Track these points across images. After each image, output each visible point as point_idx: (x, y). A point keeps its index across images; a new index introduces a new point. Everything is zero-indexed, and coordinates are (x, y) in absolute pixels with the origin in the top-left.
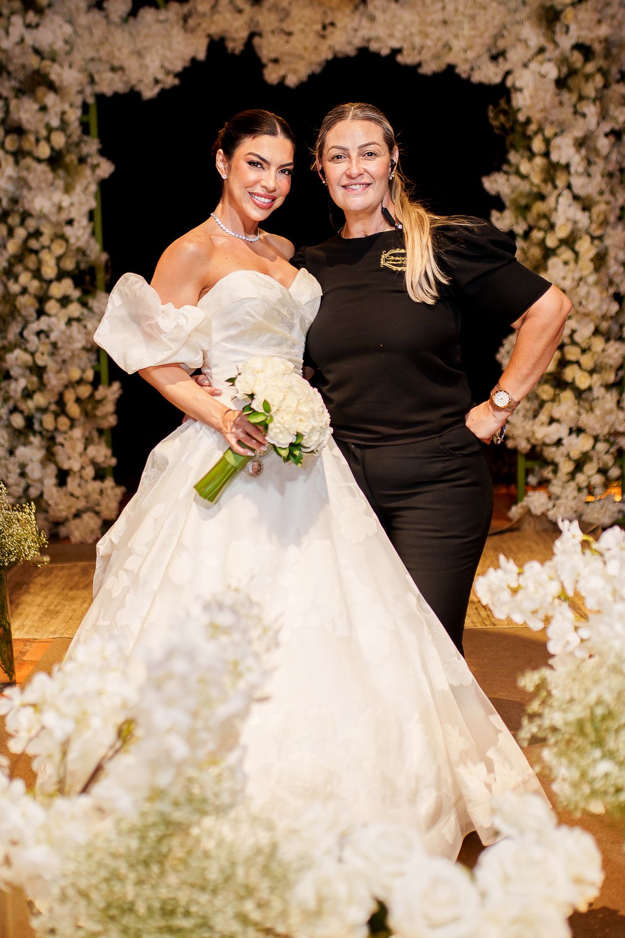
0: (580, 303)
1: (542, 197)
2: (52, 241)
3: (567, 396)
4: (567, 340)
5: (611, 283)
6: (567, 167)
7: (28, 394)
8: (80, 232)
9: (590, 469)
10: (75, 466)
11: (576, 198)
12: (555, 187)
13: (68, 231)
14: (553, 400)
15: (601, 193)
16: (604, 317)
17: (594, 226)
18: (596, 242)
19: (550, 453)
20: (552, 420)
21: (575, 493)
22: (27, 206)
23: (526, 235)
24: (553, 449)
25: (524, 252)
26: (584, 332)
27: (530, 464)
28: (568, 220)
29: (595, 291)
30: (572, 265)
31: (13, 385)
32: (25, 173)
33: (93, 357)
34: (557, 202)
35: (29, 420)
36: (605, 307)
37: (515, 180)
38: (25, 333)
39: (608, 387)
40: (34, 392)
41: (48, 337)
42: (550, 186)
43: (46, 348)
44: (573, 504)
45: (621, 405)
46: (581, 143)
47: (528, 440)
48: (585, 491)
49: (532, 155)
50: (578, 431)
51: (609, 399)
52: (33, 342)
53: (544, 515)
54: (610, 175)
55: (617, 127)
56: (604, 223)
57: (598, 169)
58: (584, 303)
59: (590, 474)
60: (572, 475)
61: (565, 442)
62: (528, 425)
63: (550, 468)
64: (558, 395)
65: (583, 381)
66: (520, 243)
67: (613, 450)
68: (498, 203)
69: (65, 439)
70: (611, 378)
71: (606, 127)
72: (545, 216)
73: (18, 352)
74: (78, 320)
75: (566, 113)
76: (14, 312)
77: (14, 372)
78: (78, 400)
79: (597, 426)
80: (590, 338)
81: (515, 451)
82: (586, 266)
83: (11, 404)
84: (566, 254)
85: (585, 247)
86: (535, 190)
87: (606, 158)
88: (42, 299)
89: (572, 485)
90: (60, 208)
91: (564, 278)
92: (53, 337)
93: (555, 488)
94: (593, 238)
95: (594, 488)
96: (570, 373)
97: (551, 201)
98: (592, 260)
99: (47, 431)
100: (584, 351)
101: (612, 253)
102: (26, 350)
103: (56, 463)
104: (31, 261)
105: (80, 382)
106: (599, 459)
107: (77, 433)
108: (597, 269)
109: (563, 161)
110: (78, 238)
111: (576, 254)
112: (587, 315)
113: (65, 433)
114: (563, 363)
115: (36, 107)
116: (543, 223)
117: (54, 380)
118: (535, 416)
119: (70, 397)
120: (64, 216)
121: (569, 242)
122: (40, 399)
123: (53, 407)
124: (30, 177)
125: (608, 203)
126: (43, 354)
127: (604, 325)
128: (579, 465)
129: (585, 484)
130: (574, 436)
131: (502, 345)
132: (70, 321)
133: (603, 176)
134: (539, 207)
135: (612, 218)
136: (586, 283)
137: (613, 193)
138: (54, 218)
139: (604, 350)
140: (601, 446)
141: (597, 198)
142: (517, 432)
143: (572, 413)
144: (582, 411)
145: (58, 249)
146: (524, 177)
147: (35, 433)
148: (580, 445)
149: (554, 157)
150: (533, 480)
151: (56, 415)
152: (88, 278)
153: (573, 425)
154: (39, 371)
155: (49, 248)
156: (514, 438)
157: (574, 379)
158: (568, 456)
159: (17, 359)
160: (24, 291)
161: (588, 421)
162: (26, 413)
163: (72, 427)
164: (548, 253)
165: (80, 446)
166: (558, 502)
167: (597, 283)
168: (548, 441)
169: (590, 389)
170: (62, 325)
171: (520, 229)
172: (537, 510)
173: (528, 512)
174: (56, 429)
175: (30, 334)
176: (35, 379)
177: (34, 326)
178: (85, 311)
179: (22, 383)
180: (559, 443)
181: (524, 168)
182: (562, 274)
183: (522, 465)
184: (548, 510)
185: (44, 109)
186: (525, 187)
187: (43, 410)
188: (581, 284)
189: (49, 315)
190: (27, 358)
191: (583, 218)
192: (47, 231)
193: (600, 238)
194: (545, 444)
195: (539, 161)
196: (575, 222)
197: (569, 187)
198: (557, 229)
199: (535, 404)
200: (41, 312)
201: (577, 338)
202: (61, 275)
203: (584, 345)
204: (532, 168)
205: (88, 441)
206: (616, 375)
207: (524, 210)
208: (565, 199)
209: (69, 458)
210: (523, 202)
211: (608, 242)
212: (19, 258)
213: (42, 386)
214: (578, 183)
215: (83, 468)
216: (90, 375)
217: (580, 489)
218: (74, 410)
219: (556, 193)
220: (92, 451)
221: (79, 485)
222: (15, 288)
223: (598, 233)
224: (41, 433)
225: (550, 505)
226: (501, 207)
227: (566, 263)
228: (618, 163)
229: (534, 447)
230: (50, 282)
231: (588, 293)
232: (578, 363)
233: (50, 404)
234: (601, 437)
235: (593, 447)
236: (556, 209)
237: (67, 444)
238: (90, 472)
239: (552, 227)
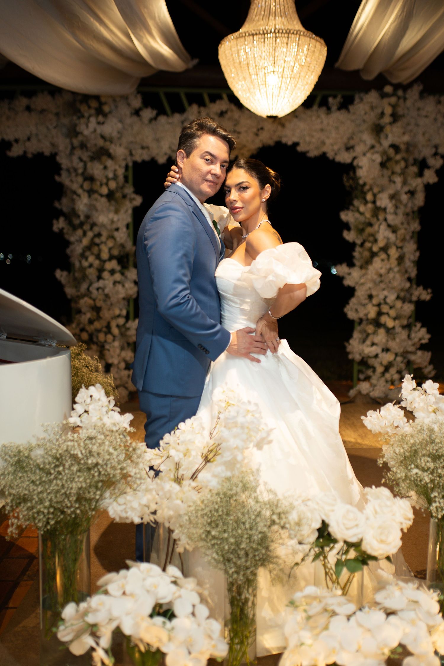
0: (390, 282)
1: (370, 225)
2: (107, 239)
3: (382, 331)
4: (382, 302)
5: (406, 271)
6: (385, 209)
7: (91, 322)
8: (122, 235)
9: (393, 371)
10: (116, 361)
11: (389, 226)
12: (378, 219)
13: (116, 234)
14: (375, 333)
15: (402, 224)
16: (402, 290)
17: (398, 242)
18: (399, 250)
19: (371, 362)
20: (373, 344)
21: (384, 383)
22: (95, 220)
23: (362, 245)
24: (373, 360)
25: (360, 253)
26: (391, 298)
27: (361, 368)
28: (384, 237)
29: (398, 276)
30: (386, 261)
31: (83, 317)
32: (95, 203)
33: (126, 303)
34: (379, 227)
35: (91, 336)
36: (403, 285)
37: (357, 215)
38: (91, 289)
39: (404, 327)
40: (94, 321)
41: (103, 290)
42: (375, 219)
43: (101, 297)
44: (383, 389)
45: (410, 337)
46: (392, 197)
47: (360, 354)
48: (390, 383)
49: (366, 202)
50: (386, 350)
51: (404, 334)
52: (95, 293)
53: (368, 394)
54: (407, 214)
55: (412, 189)
56: (404, 240)
57: (401, 211)
58: (392, 282)
59: (393, 373)
60: (383, 374)
61: (380, 355)
62: (361, 347)
63: (371, 370)
64: (377, 330)
65: (390, 323)
66: (358, 249)
67: (405, 361)
68: (347, 226)
69: (110, 347)
70: (405, 322)
71: (406, 189)
72: (373, 235)
73: (86, 299)
74: (119, 282)
75: (385, 181)
76: (85, 277)
77: (83, 310)
78: (118, 326)
79: (397, 348)
80: (395, 301)
81: (353, 361)
82: (393, 262)
83: (81, 326)
84: (383, 256)
85: (393, 252)
86: (367, 221)
87: (406, 206)
88: (101, 270)
89: (383, 379)
90: (112, 222)
91: (381, 268)
92: (107, 291)
93: (374, 381)
94: (397, 248)
95: (394, 381)
96: (384, 319)
97: (376, 227)
98: (397, 259)
99: (101, 342)
100: (391, 308)
101: (407, 255)
102: (91, 298)
103: (105, 360)
104: (95, 250)
105: (119, 316)
106: (397, 366)
107: (116, 344)
108: (399, 264)
109: (383, 206)
110: (121, 238)
111: (388, 256)
112: (393, 288)
113: (110, 343)
114: (380, 314)
115: (101, 167)
116: (371, 239)
117: (106, 314)
118: (364, 341)
119: (113, 324)
120: (115, 226)
121: (385, 249)
122: (97, 325)
123: (104, 329)
124: (98, 205)
125: (406, 229)
126: (100, 300)
127: (402, 294)
128: (387, 368)
129: (389, 379)
130: (384, 353)
131: (348, 303)
132: (115, 283)
133: (404, 214)
134: (369, 230)
135: (408, 237)
136: (393, 271)
137: (408, 224)
138: (109, 227)
139: (402, 308)
140: (399, 359)
141: (400, 226)
142: (355, 350)
143: (384, 340)
144: (389, 339)
145: (110, 244)
146: (362, 214)
147: (94, 343)
148: (388, 357)
149: (378, 204)
150: (362, 376)
151: (106, 334)
152: (125, 260)
153: (384, 347)
154: (97, 309)
155: (105, 243)
156: (352, 353)
157: (385, 322)
158: (381, 364)
159: (85, 302)
160: (91, 266)
161: (392, 345)
162: (90, 331)
163: (114, 340)
164: (373, 255)
165: (118, 351)
166: (376, 388)
167: (399, 271)
168: (371, 355)
169: (394, 328)
170: (111, 285)
171: (359, 242)
172: (364, 392)
173: (360, 393)
174: (105, 341)
175: (93, 289)
176: (95, 314)
177: (96, 285)
178: (123, 278)
179: (89, 315)
180: (376, 356)
181: (362, 209)
182: (380, 266)
183: (356, 368)
184: (370, 392)
185: (105, 168)
186: (362, 219)
187: (99, 331)
188: (391, 272)
189: (104, 279)
190: (91, 302)
191: (392, 237)
192: (105, 234)
193: (401, 248)
194: (369, 357)
195: (370, 206)
196: (388, 239)
197: (385, 220)
198: (379, 242)
199: (365, 335)
200: (99, 278)
201: (388, 300)
202: (111, 258)
203: (391, 304)
204: (366, 209)
205: (122, 348)
206: (408, 321)
207: (361, 231)
208: (383, 227)
209: (112, 357)
210: (361, 227)
211: (405, 250)
212: (88, 248)
213: (99, 318)
214: (390, 218)
215: (119, 363)
216: (124, 312)
217: (387, 381)
218: (116, 331)
219: (378, 223)
220: (123, 354)
221: (117, 372)
222: (85, 264)
223: (400, 245)
224: (97, 344)
225: (371, 389)
226: (349, 229)
227: (383, 260)
228: (412, 208)
229: (363, 358)
230: (104, 261)
231: (394, 277)
232: (388, 314)
233: (102, 327)
234: (399, 354)
235: (395, 359)
236: (378, 232)
237: (111, 350)
238: (123, 365)
239: (376, 241)
